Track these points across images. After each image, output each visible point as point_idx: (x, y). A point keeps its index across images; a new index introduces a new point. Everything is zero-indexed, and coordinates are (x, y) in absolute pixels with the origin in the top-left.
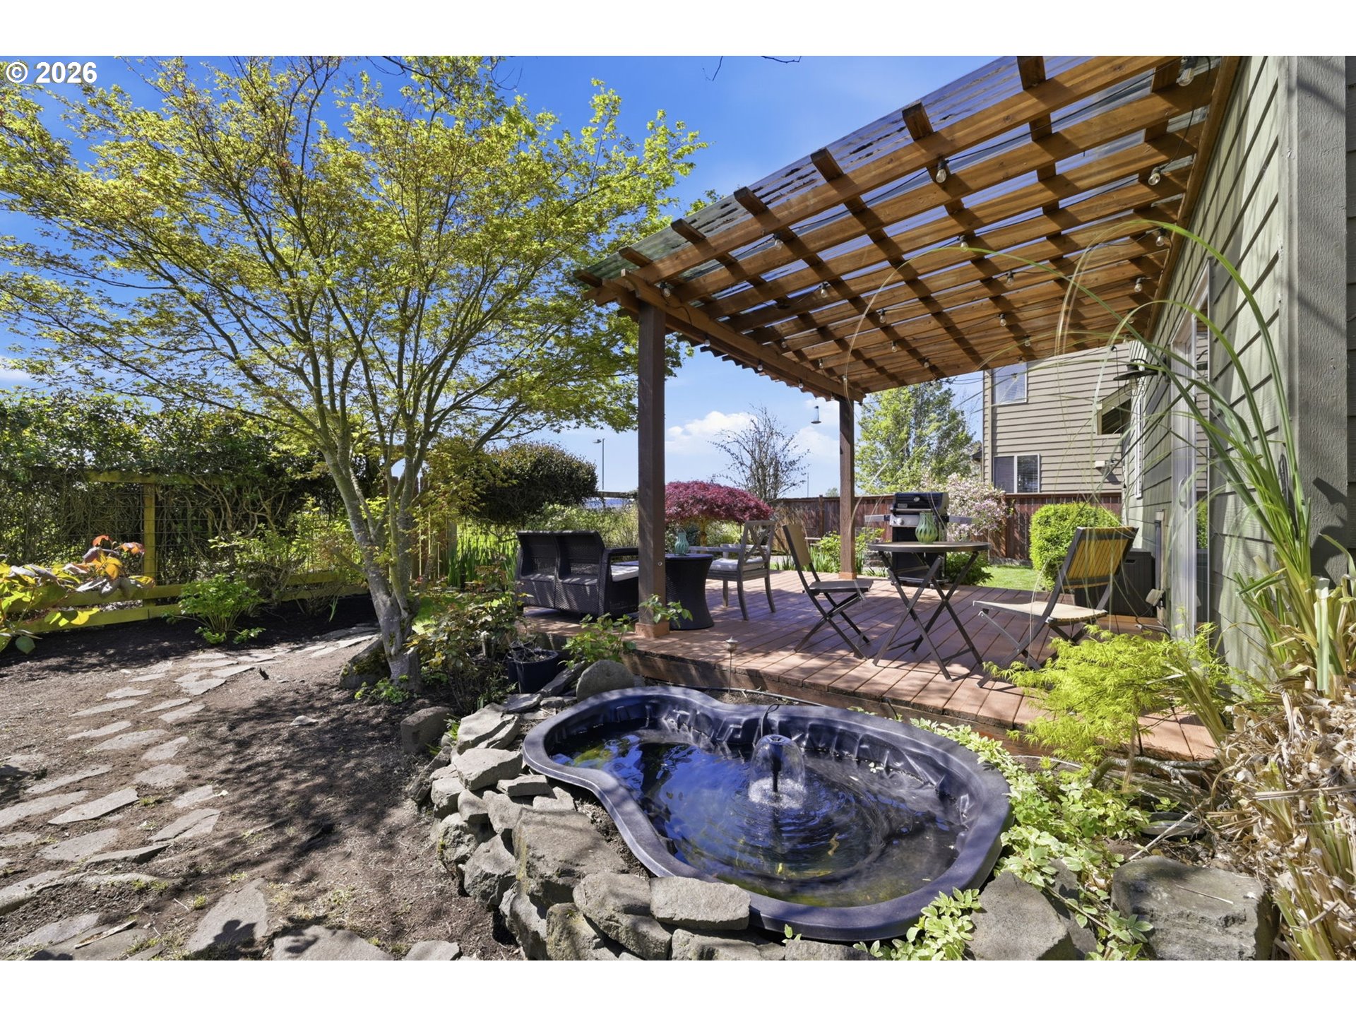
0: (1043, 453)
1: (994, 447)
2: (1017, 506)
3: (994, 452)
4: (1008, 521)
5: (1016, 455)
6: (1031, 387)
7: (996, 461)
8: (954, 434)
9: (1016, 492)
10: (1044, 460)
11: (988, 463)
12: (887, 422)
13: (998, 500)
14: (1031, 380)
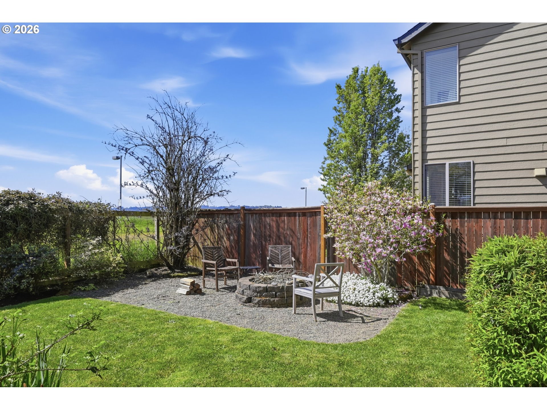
0: (477, 160)
1: (424, 153)
2: (448, 222)
3: (424, 159)
4: (438, 240)
5: (447, 162)
6: (463, 84)
7: (425, 168)
8: (402, 154)
9: (447, 205)
10: (478, 168)
11: (418, 171)
12: (346, 142)
13: (425, 215)
14: (463, 69)
